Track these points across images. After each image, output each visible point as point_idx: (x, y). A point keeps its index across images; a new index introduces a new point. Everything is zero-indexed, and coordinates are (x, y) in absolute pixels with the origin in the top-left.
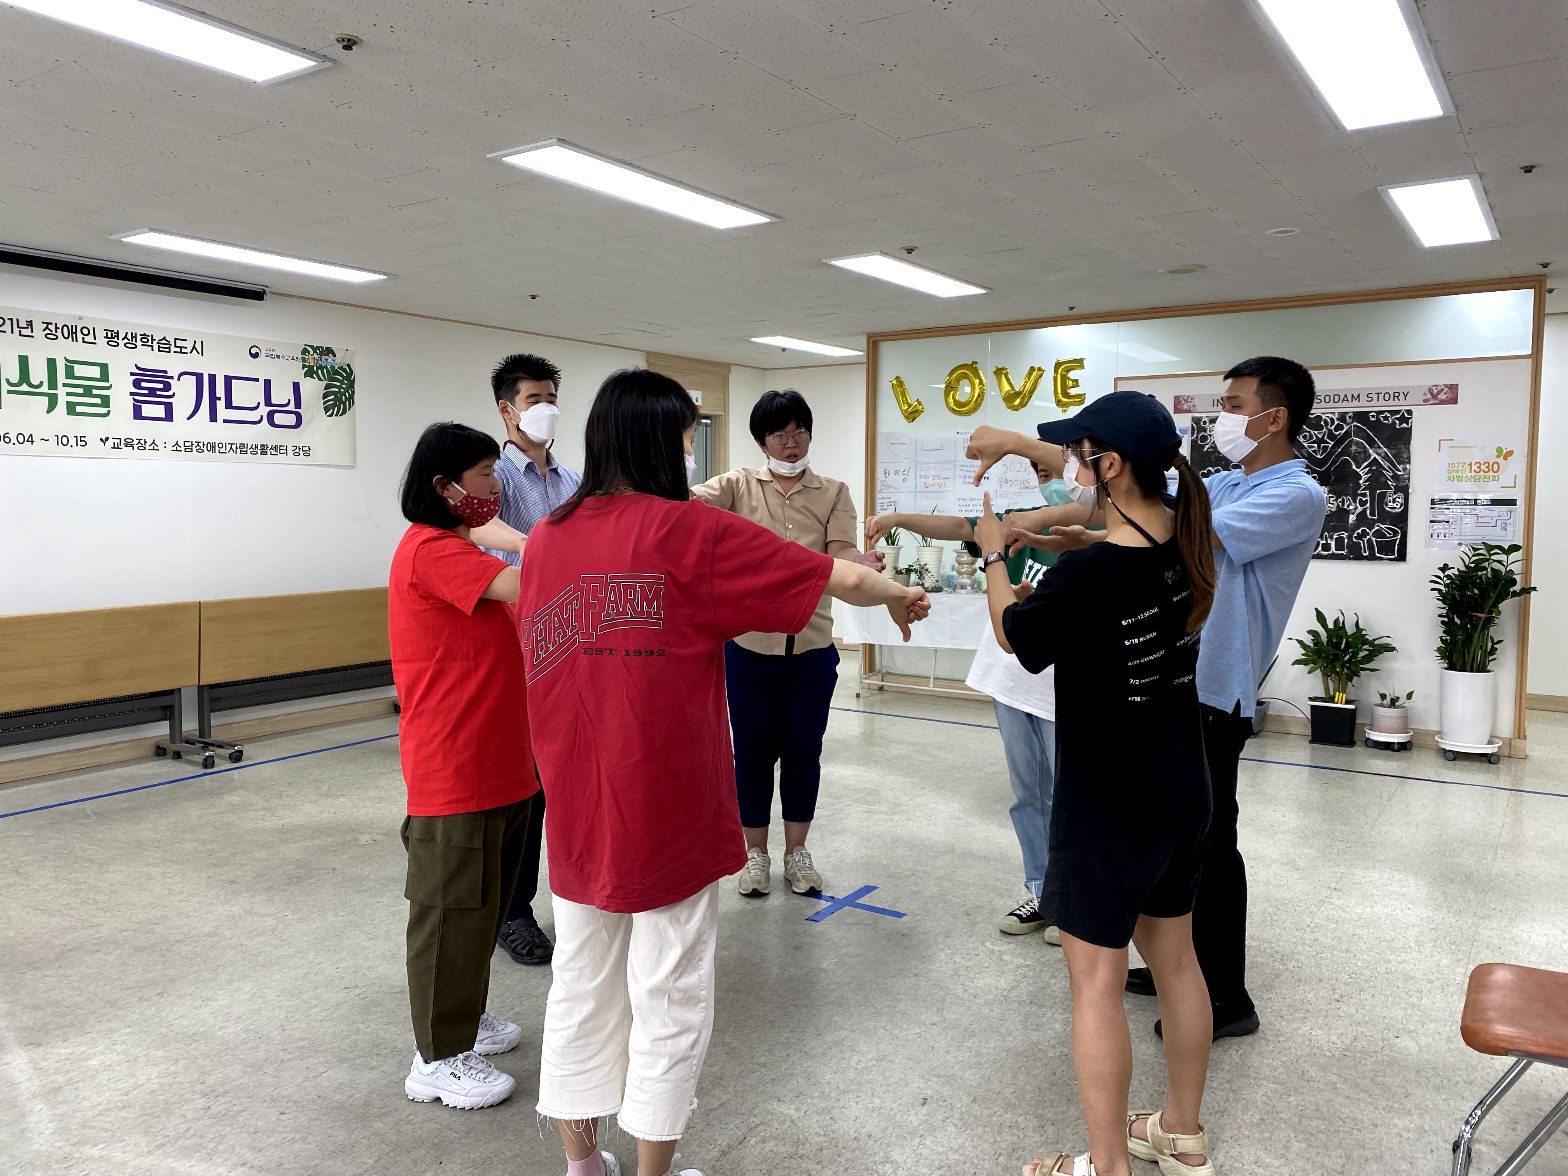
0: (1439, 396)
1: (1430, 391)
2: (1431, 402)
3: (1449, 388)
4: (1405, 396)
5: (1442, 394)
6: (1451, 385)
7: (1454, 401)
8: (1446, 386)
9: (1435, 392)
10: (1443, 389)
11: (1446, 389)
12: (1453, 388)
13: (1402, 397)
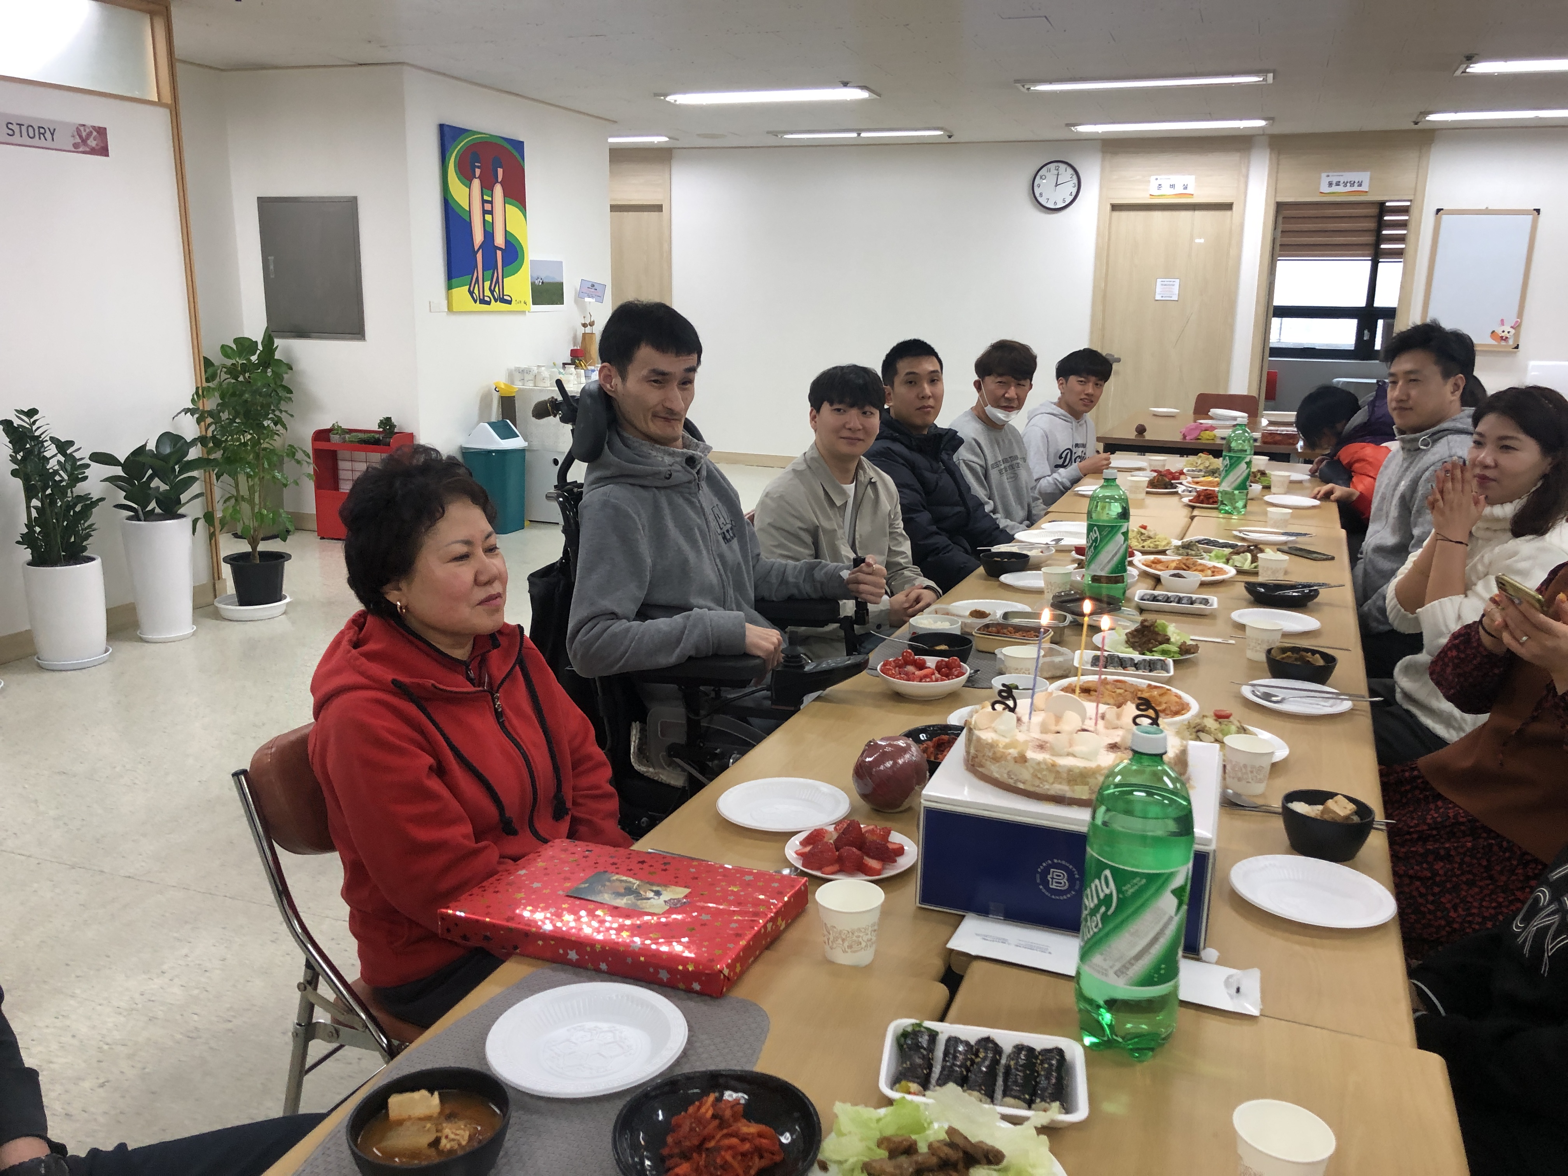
0: (89, 142)
1: (78, 130)
2: (81, 149)
3: (98, 132)
4: (52, 134)
5: (91, 139)
6: (99, 128)
7: (103, 151)
8: (94, 127)
9: (84, 134)
10: (91, 132)
11: (95, 133)
12: (102, 132)
13: (48, 135)
